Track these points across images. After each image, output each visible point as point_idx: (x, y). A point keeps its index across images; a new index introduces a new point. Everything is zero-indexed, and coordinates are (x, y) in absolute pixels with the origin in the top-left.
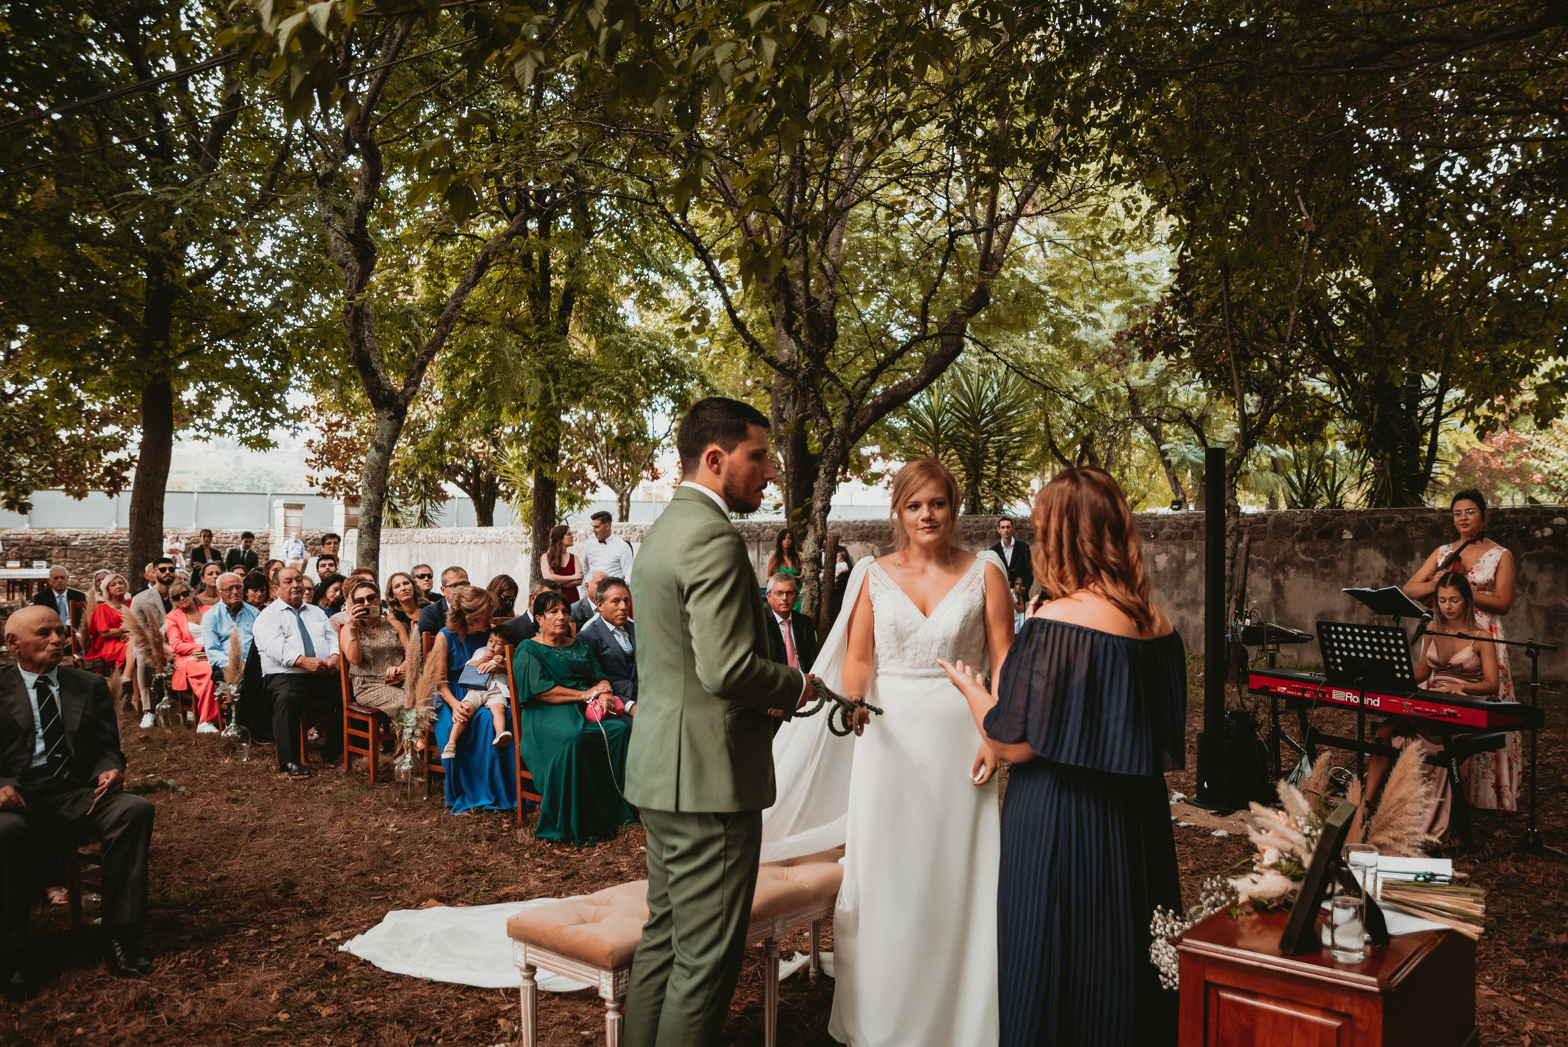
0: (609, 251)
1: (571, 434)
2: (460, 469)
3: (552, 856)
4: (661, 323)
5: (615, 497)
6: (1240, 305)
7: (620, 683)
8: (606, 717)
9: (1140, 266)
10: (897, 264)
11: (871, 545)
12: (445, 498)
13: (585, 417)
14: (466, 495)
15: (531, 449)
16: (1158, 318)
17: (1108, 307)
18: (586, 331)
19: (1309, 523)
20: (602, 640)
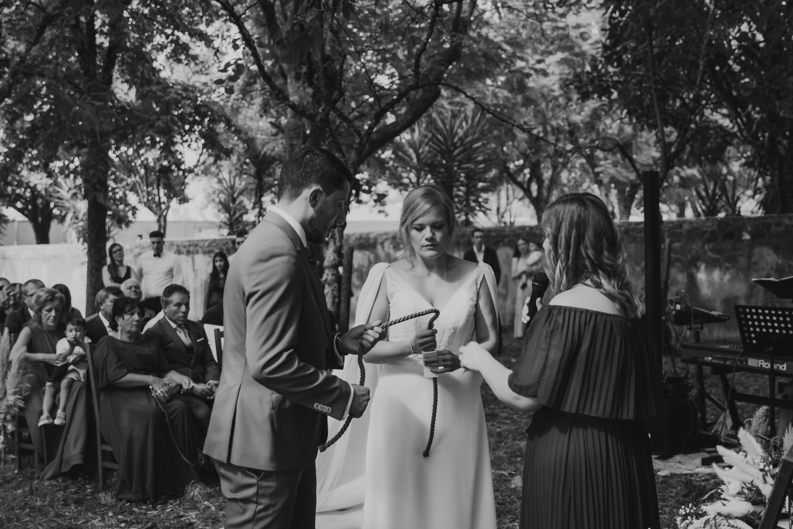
0: (145, 16)
1: (115, 167)
2: (19, 197)
3: (132, 513)
4: (190, 74)
5: (154, 218)
6: (660, 57)
9: (578, 26)
10: (385, 27)
11: (367, 253)
12: (6, 221)
13: (126, 152)
14: (26, 219)
15: (85, 181)
16: (594, 67)
17: (552, 59)
18: (127, 81)
19: (715, 228)
20: (166, 335)
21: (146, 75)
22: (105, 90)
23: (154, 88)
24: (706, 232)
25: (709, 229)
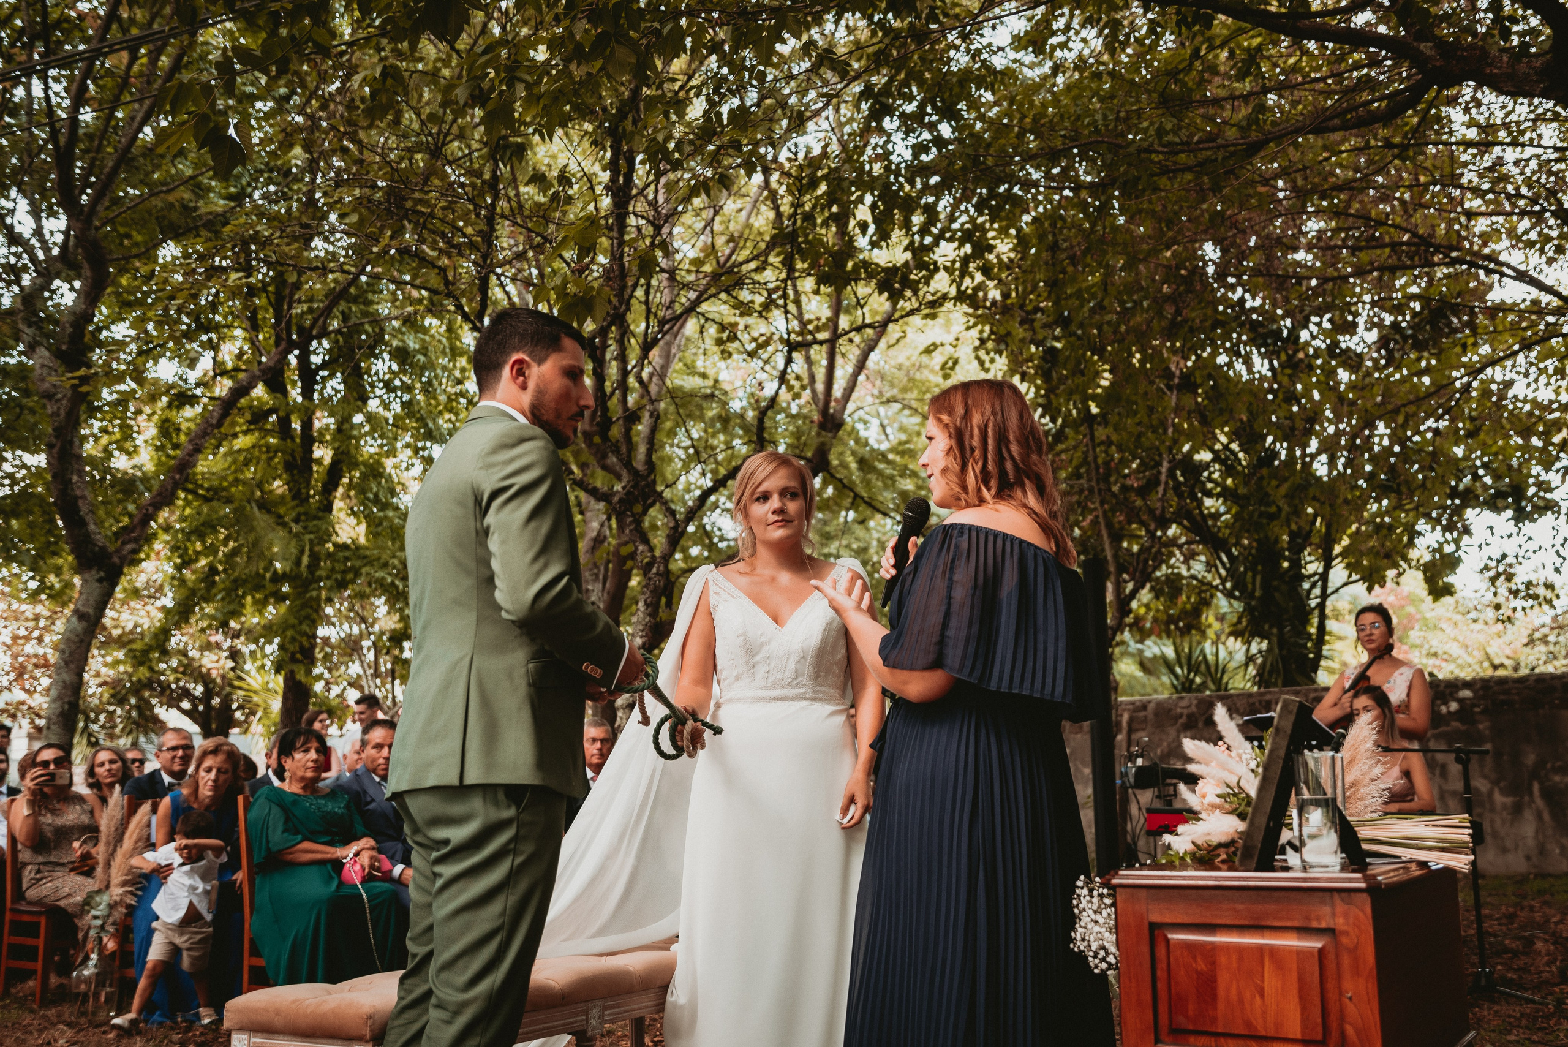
7: (388, 844)
8: (367, 879)
15: (283, 646)
18: (354, 513)
19: (1194, 709)
20: (365, 792)
21: (381, 496)
22: (319, 519)
23: (390, 513)
24: (1181, 716)
25: (1185, 711)
